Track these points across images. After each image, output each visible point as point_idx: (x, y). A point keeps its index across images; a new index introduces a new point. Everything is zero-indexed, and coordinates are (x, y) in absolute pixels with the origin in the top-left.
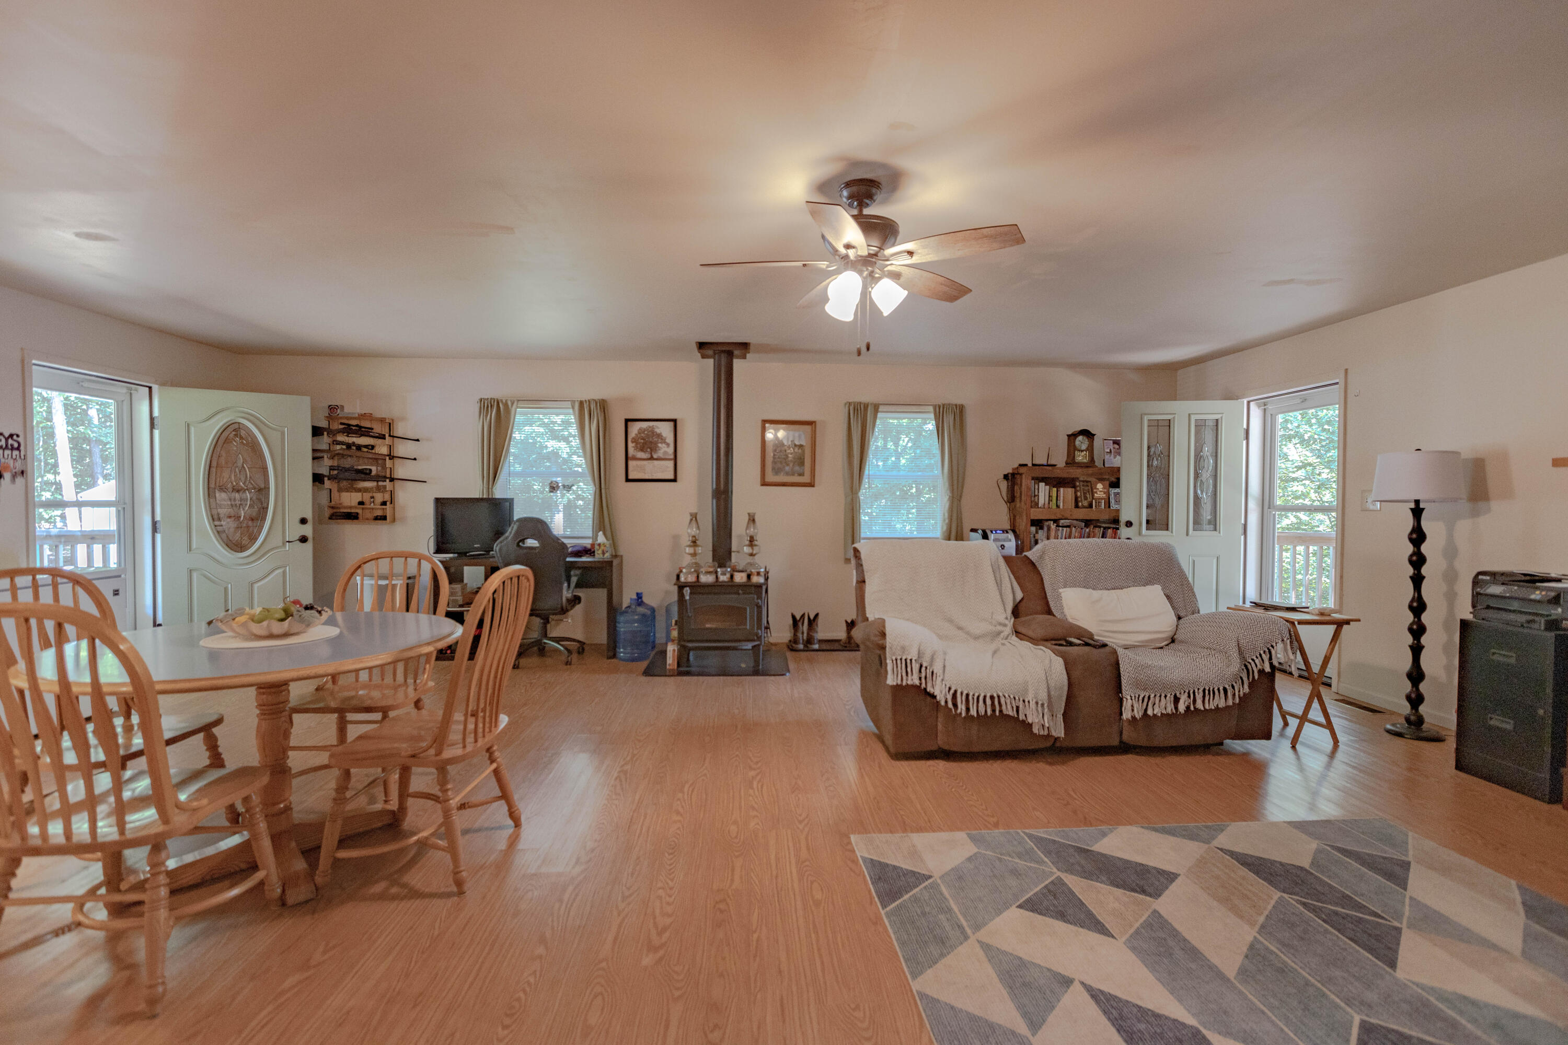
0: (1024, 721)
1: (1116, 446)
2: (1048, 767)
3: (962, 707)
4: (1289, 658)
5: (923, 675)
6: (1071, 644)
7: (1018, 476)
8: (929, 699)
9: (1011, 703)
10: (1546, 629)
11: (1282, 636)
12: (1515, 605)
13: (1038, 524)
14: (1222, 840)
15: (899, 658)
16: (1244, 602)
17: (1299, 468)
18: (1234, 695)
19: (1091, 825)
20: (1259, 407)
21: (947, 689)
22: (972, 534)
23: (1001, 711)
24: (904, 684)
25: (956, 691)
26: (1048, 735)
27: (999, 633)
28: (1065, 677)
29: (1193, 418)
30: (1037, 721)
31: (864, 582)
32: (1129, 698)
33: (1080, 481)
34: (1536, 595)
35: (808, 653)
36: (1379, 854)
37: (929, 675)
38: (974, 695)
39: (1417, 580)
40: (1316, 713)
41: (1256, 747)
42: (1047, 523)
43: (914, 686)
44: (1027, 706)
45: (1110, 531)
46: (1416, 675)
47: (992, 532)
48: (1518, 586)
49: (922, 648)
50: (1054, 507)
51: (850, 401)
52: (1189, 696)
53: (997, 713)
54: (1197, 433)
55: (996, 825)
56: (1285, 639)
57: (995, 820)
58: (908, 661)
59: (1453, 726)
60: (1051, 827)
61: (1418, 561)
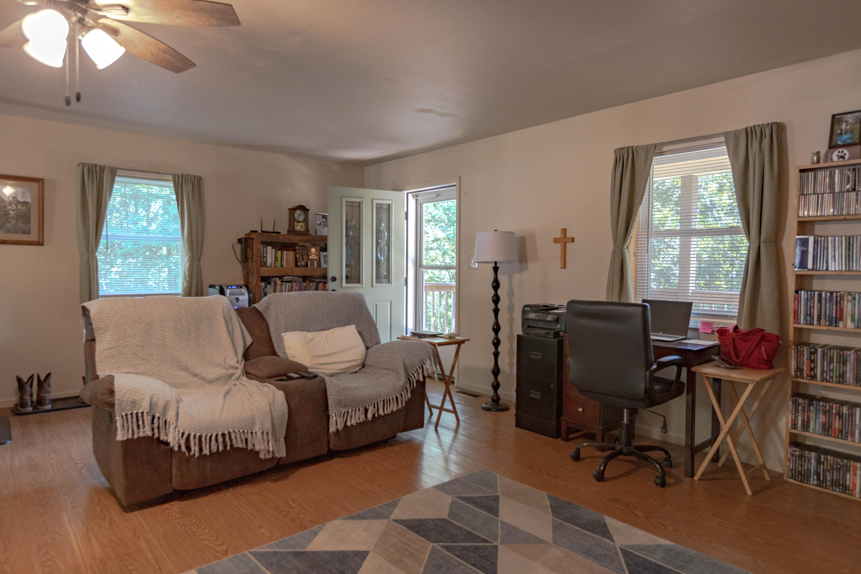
0: (252, 450)
1: (324, 220)
2: (273, 485)
3: (195, 449)
4: (433, 370)
5: (156, 425)
6: (290, 378)
7: (250, 241)
8: (163, 447)
9: (240, 437)
10: (554, 338)
11: (429, 355)
12: (540, 325)
13: (266, 280)
14: (398, 513)
15: (129, 413)
16: (406, 334)
17: (433, 241)
18: (402, 401)
19: (306, 528)
20: (413, 197)
21: (180, 435)
22: (211, 290)
23: (231, 445)
24: (136, 436)
25: (189, 435)
26: (273, 457)
27: (231, 376)
28: (286, 406)
29: (375, 202)
30: (263, 448)
31: (94, 340)
32: (334, 415)
33: (299, 246)
34: (550, 318)
35: (37, 415)
36: (483, 495)
37: (162, 425)
38: (206, 436)
39: (496, 311)
40: (448, 405)
41: (415, 434)
42: (274, 279)
43: (146, 438)
44: (255, 437)
45: (321, 285)
46: (496, 371)
47: (228, 287)
48: (542, 313)
49: (154, 400)
50: (279, 266)
51: (84, 162)
52: (374, 407)
53: (228, 448)
54: (377, 213)
55: (225, 553)
56: (431, 357)
57: (224, 548)
58: (140, 415)
59: (514, 400)
60: (274, 540)
61: (496, 300)
